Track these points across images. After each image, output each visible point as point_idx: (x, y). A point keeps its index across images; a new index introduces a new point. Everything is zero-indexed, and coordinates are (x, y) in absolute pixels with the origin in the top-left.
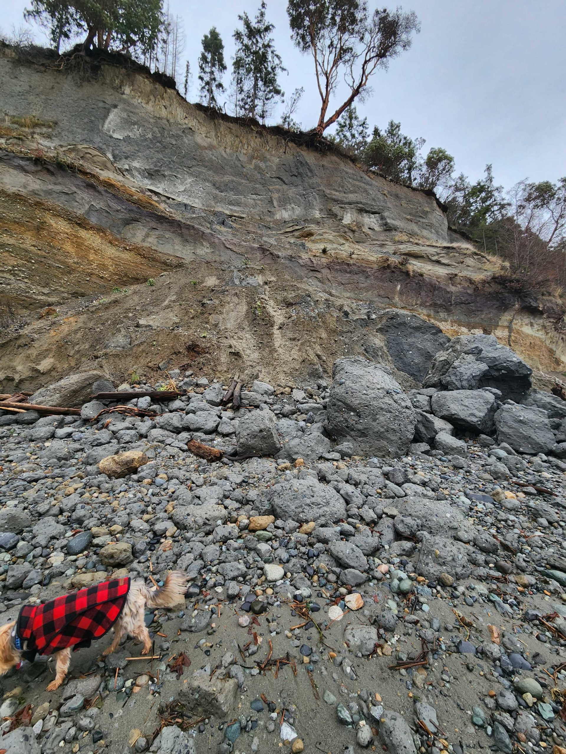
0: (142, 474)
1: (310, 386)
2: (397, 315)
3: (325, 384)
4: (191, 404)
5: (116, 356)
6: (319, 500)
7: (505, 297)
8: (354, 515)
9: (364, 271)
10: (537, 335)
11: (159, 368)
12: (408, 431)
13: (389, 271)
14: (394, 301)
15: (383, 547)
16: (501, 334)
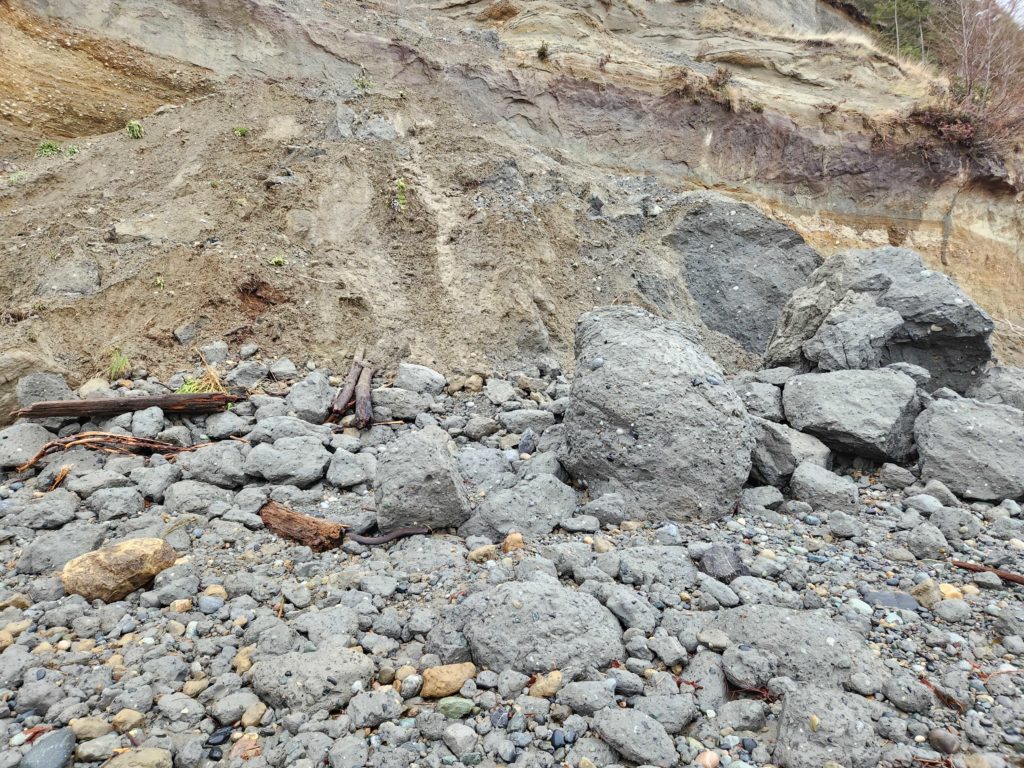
0: (166, 589)
1: (523, 369)
2: (708, 205)
3: (554, 366)
4: (261, 422)
5: (69, 312)
6: (567, 624)
7: (937, 157)
8: (638, 650)
9: (632, 102)
10: (1000, 240)
11: (176, 339)
12: (737, 463)
13: (687, 100)
14: (698, 171)
15: (704, 714)
16: (926, 238)
